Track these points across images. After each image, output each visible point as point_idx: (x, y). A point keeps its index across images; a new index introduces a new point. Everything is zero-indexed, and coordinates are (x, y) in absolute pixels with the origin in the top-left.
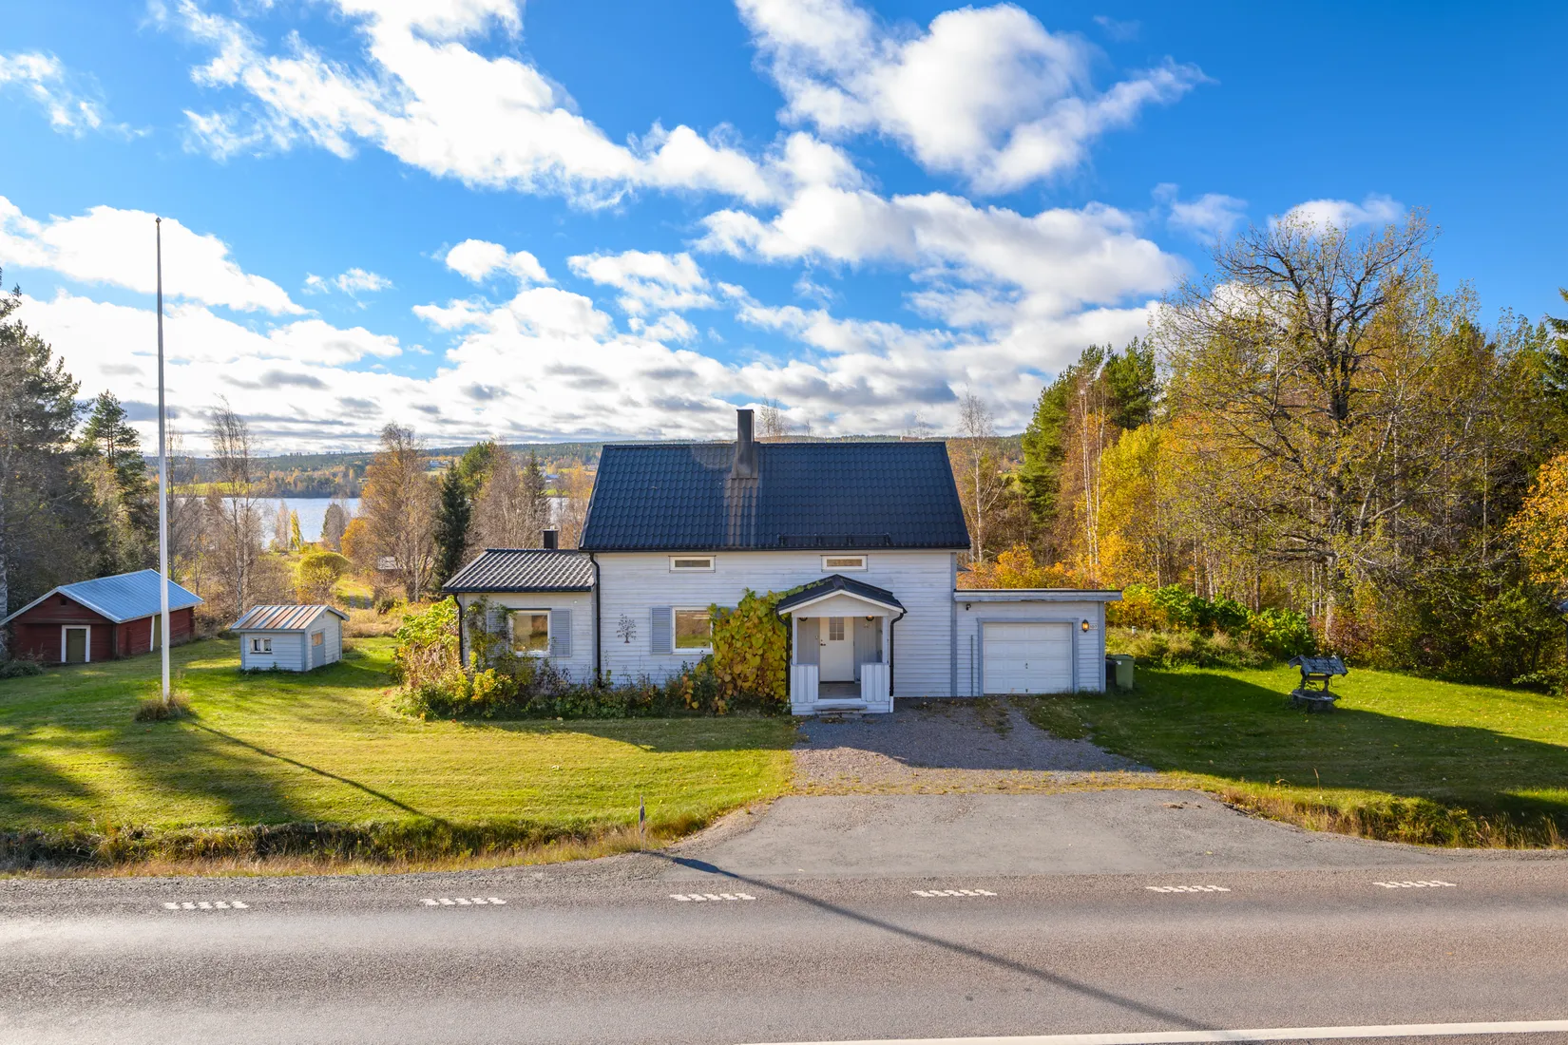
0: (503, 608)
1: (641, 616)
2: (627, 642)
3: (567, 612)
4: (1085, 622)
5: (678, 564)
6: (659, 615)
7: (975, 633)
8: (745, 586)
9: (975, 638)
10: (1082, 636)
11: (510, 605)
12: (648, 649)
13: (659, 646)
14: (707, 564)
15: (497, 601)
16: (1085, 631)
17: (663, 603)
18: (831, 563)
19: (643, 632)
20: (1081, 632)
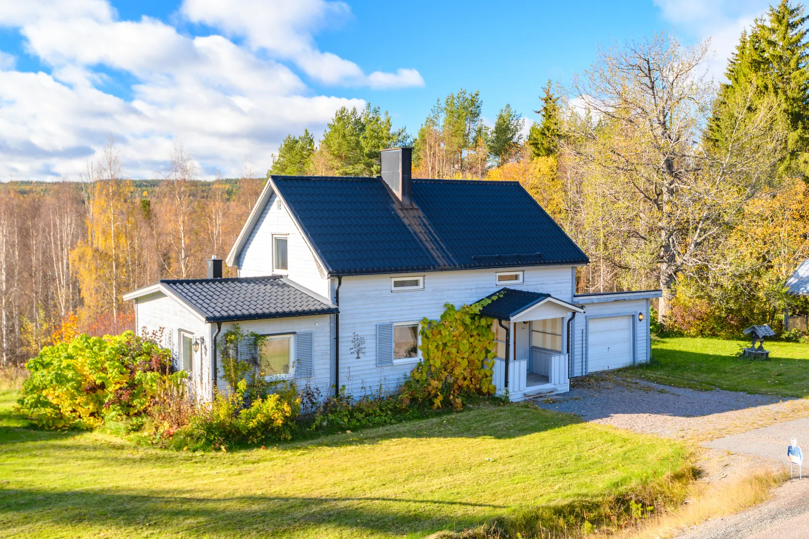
0: (253, 334)
1: (368, 333)
2: (358, 358)
3: (310, 334)
4: (640, 314)
5: (397, 284)
6: (384, 330)
7: (584, 328)
8: (444, 301)
9: (584, 331)
10: (639, 324)
11: (260, 332)
12: (374, 362)
13: (383, 360)
14: (416, 283)
15: (247, 328)
16: (640, 320)
17: (385, 320)
18: (501, 278)
19: (370, 346)
20: (638, 321)
